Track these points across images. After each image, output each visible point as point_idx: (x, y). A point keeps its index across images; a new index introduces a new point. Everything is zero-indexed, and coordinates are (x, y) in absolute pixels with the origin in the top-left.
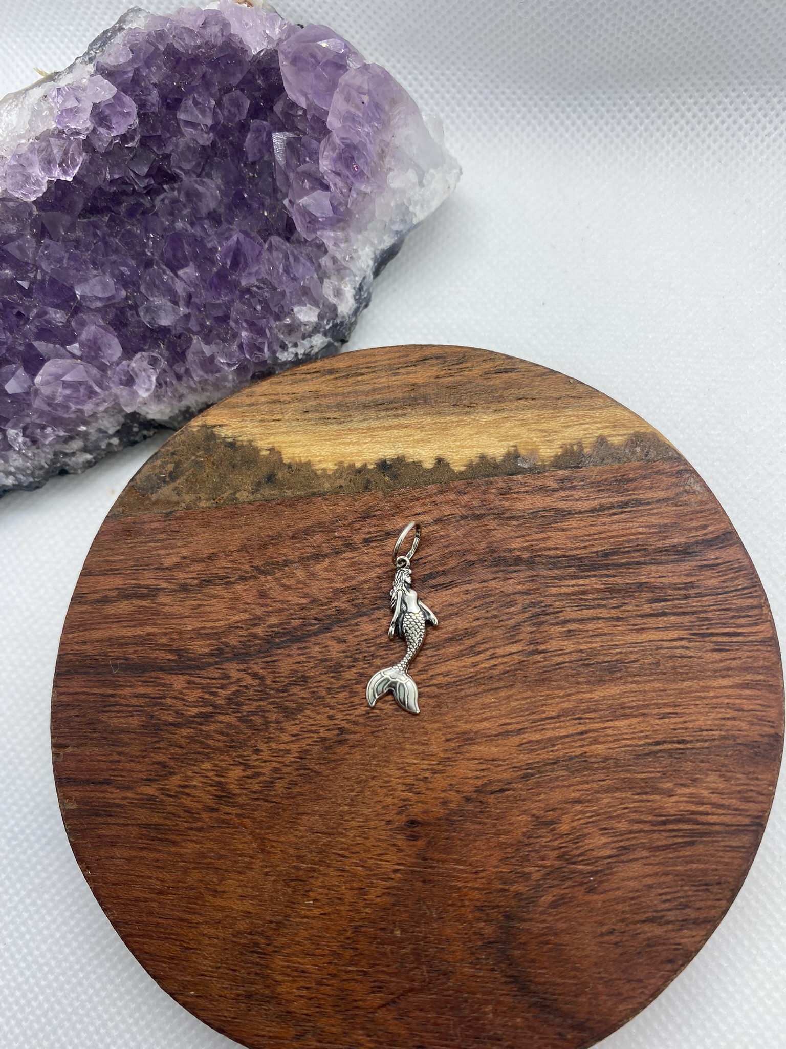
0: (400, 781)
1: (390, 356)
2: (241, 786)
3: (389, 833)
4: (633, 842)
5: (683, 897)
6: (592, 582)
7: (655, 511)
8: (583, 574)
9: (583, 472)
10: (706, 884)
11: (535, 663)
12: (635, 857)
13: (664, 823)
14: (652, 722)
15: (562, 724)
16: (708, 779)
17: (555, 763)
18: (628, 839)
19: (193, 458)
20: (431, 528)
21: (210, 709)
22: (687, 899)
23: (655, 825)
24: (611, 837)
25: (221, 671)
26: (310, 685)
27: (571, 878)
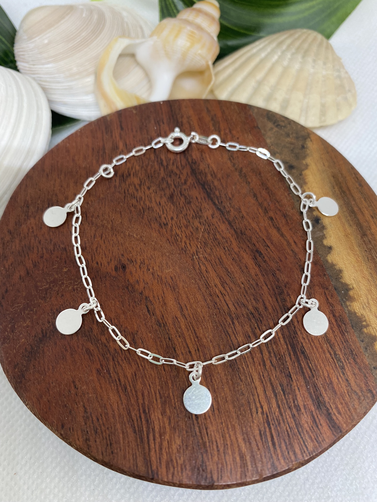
0: (145, 257)
2: (130, 184)
3: (117, 257)
5: (101, 429)
8: (287, 340)
9: (351, 330)
13: (144, 411)
18: (131, 390)
20: (289, 250)
22: (100, 432)
23: (142, 406)
24: (131, 380)
25: (185, 165)
26: (186, 206)
27: (104, 359)
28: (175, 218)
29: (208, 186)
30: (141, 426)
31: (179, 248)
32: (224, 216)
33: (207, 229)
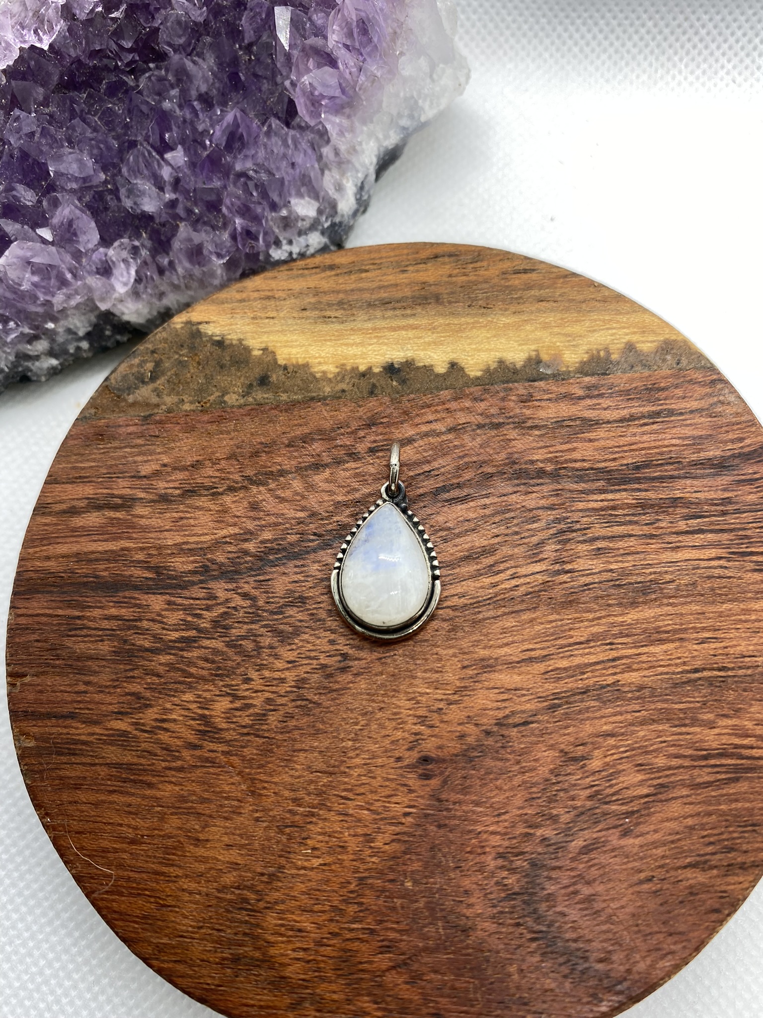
0: (411, 712)
1: (397, 252)
2: (228, 720)
3: (401, 771)
4: (672, 779)
5: (728, 840)
6: (624, 497)
7: (688, 422)
8: (613, 488)
9: (611, 379)
10: (753, 825)
11: (561, 583)
12: (674, 795)
13: (705, 758)
14: (690, 647)
15: (592, 650)
16: (752, 710)
17: (584, 693)
18: (666, 777)
19: (177, 357)
20: (444, 438)
21: (193, 633)
22: (732, 842)
23: (695, 760)
24: (648, 774)
25: (205, 591)
27: (604, 820)
28: (333, 637)
29: (269, 554)
30: (727, 767)
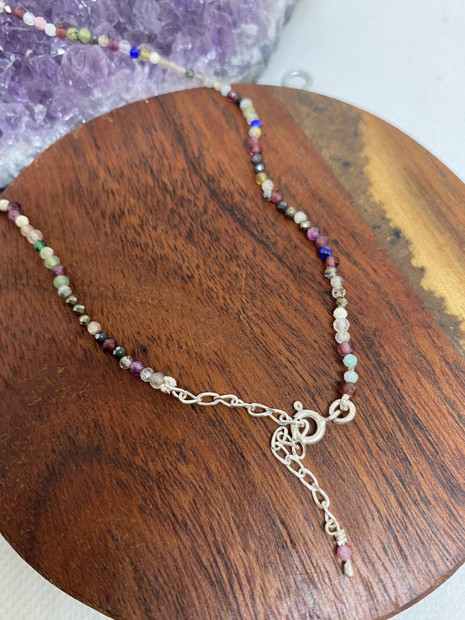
0: (172, 330)
2: (127, 227)
3: (131, 337)
4: (193, 531)
5: (163, 591)
6: (390, 421)
8: (392, 409)
10: (182, 610)
12: (182, 537)
13: (219, 552)
14: (299, 511)
17: (232, 442)
18: (194, 526)
20: (368, 283)
21: (171, 189)
22: (163, 596)
23: (215, 545)
24: (191, 511)
25: (199, 186)
26: (214, 244)
27: (145, 489)
28: (202, 265)
29: (237, 210)
30: (219, 574)
31: (216, 307)
32: (270, 250)
33: (251, 273)
